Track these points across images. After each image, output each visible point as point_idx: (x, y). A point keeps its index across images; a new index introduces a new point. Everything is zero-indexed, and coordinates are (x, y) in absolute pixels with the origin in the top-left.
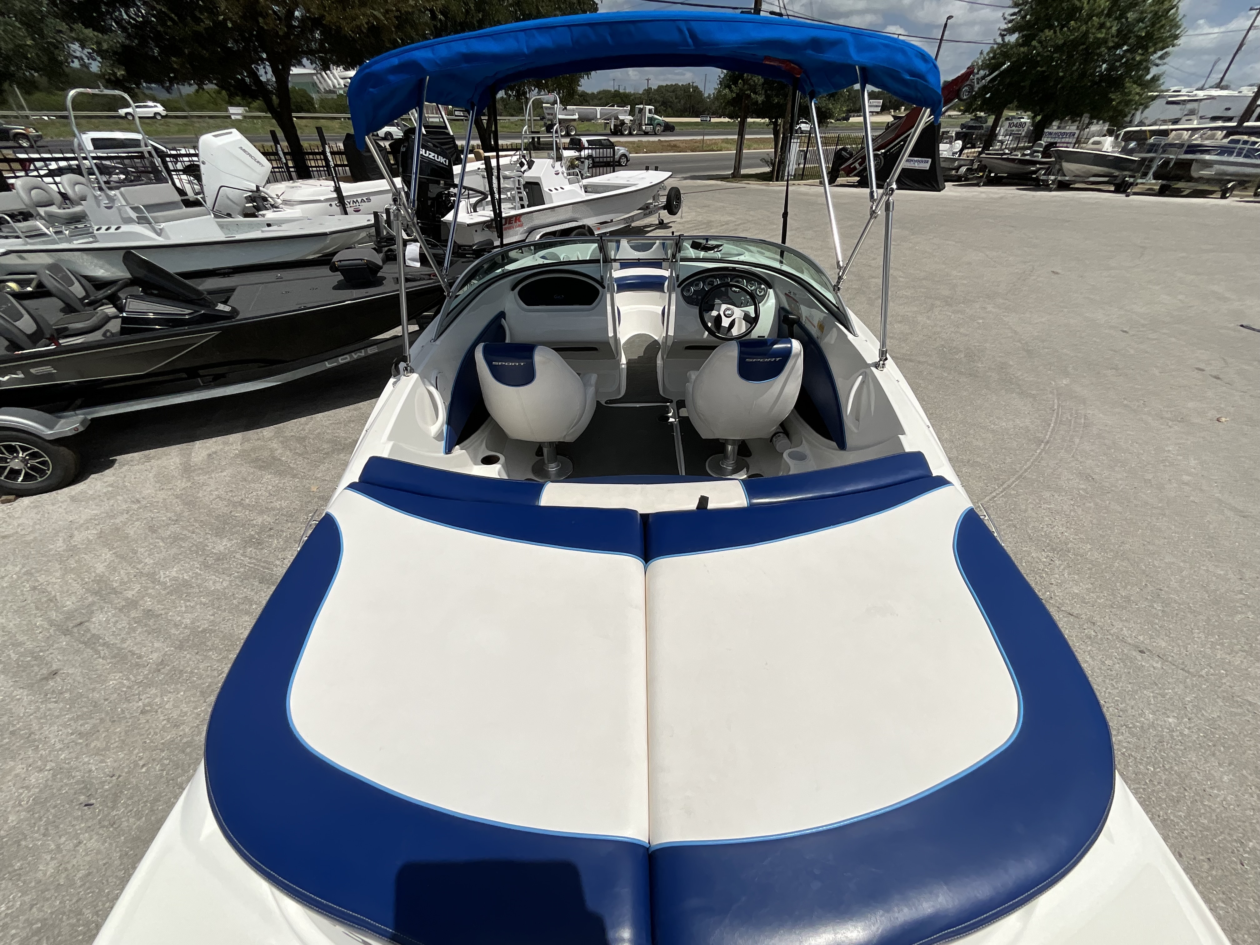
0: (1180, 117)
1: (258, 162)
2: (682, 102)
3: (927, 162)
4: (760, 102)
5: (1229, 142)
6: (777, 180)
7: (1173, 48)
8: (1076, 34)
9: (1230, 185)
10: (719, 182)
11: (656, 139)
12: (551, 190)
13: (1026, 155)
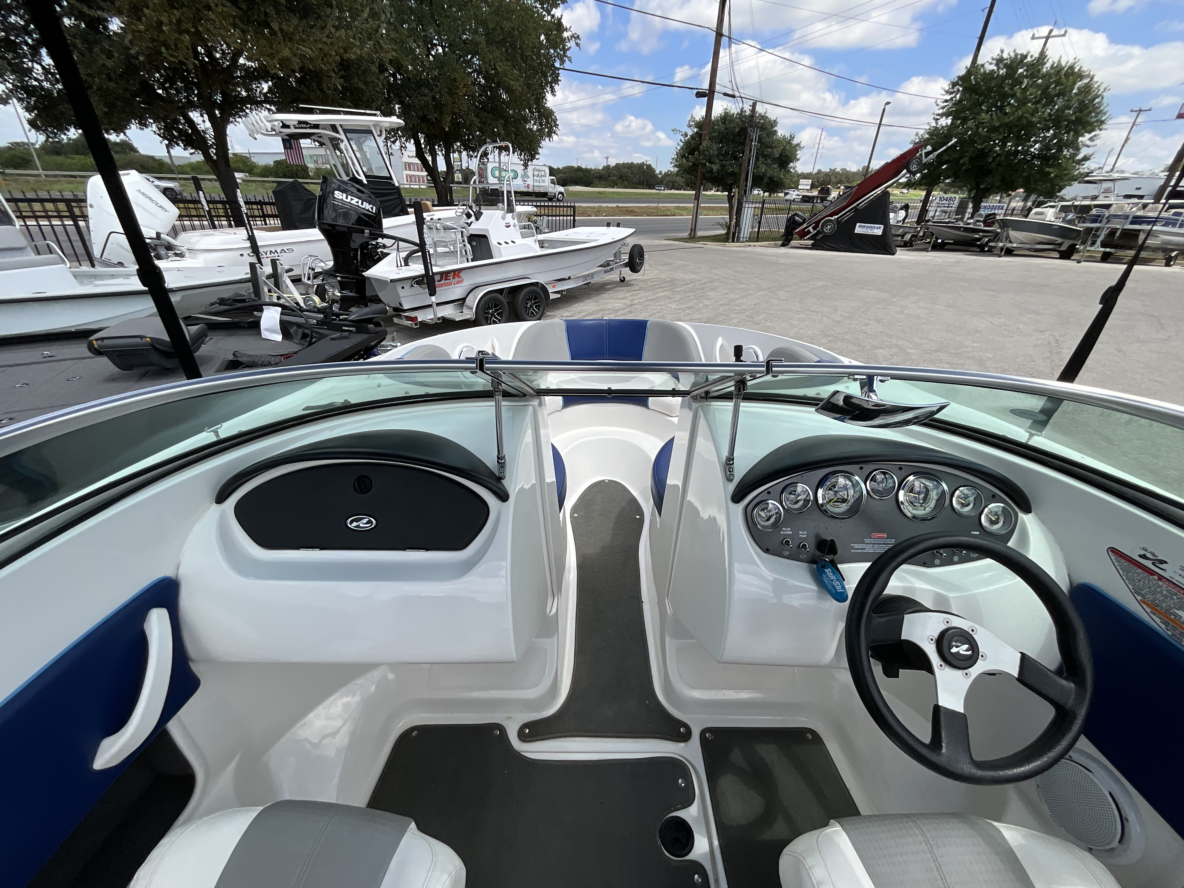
0: (1097, 194)
1: (161, 207)
2: (637, 176)
3: (880, 228)
4: (715, 170)
5: (1173, 215)
6: (733, 242)
7: (1101, 132)
8: (1012, 118)
9: (1173, 254)
10: (677, 243)
11: (615, 205)
12: (499, 244)
13: (969, 224)
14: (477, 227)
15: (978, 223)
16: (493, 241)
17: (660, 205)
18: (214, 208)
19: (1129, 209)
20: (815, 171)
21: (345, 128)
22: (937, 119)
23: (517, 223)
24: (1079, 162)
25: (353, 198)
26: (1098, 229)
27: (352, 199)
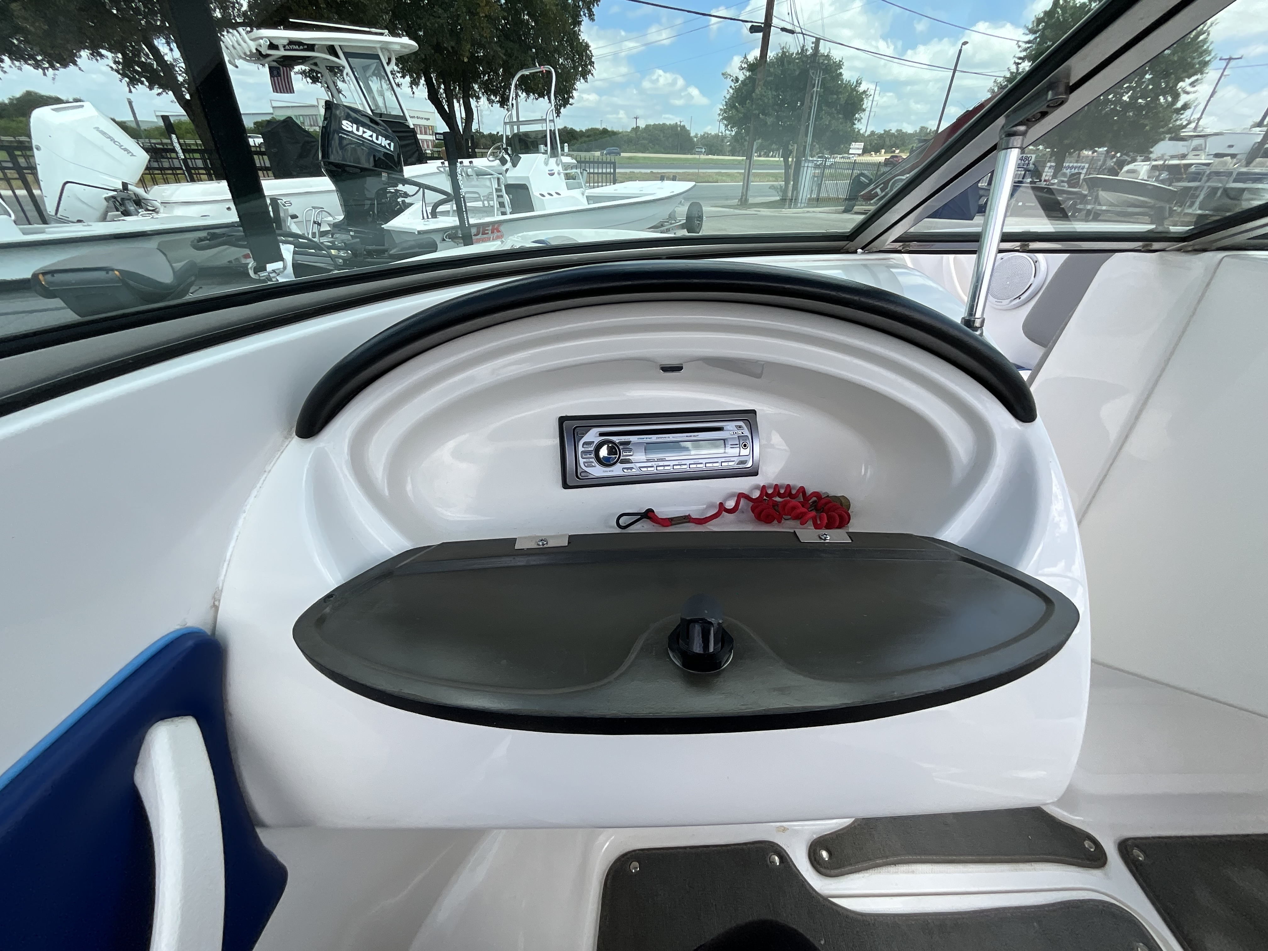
0: (1187, 153)
1: (125, 150)
2: (670, 140)
4: (769, 123)
6: (790, 207)
7: (1203, 76)
10: (726, 210)
11: (649, 171)
12: (543, 195)
13: (1053, 184)
14: (515, 174)
15: (1062, 184)
16: (535, 192)
17: (701, 171)
18: (190, 159)
19: (1232, 165)
20: (868, 133)
21: (346, 50)
22: (1019, 64)
23: (561, 171)
24: (1178, 111)
25: (365, 130)
26: (1196, 188)
27: (364, 132)
